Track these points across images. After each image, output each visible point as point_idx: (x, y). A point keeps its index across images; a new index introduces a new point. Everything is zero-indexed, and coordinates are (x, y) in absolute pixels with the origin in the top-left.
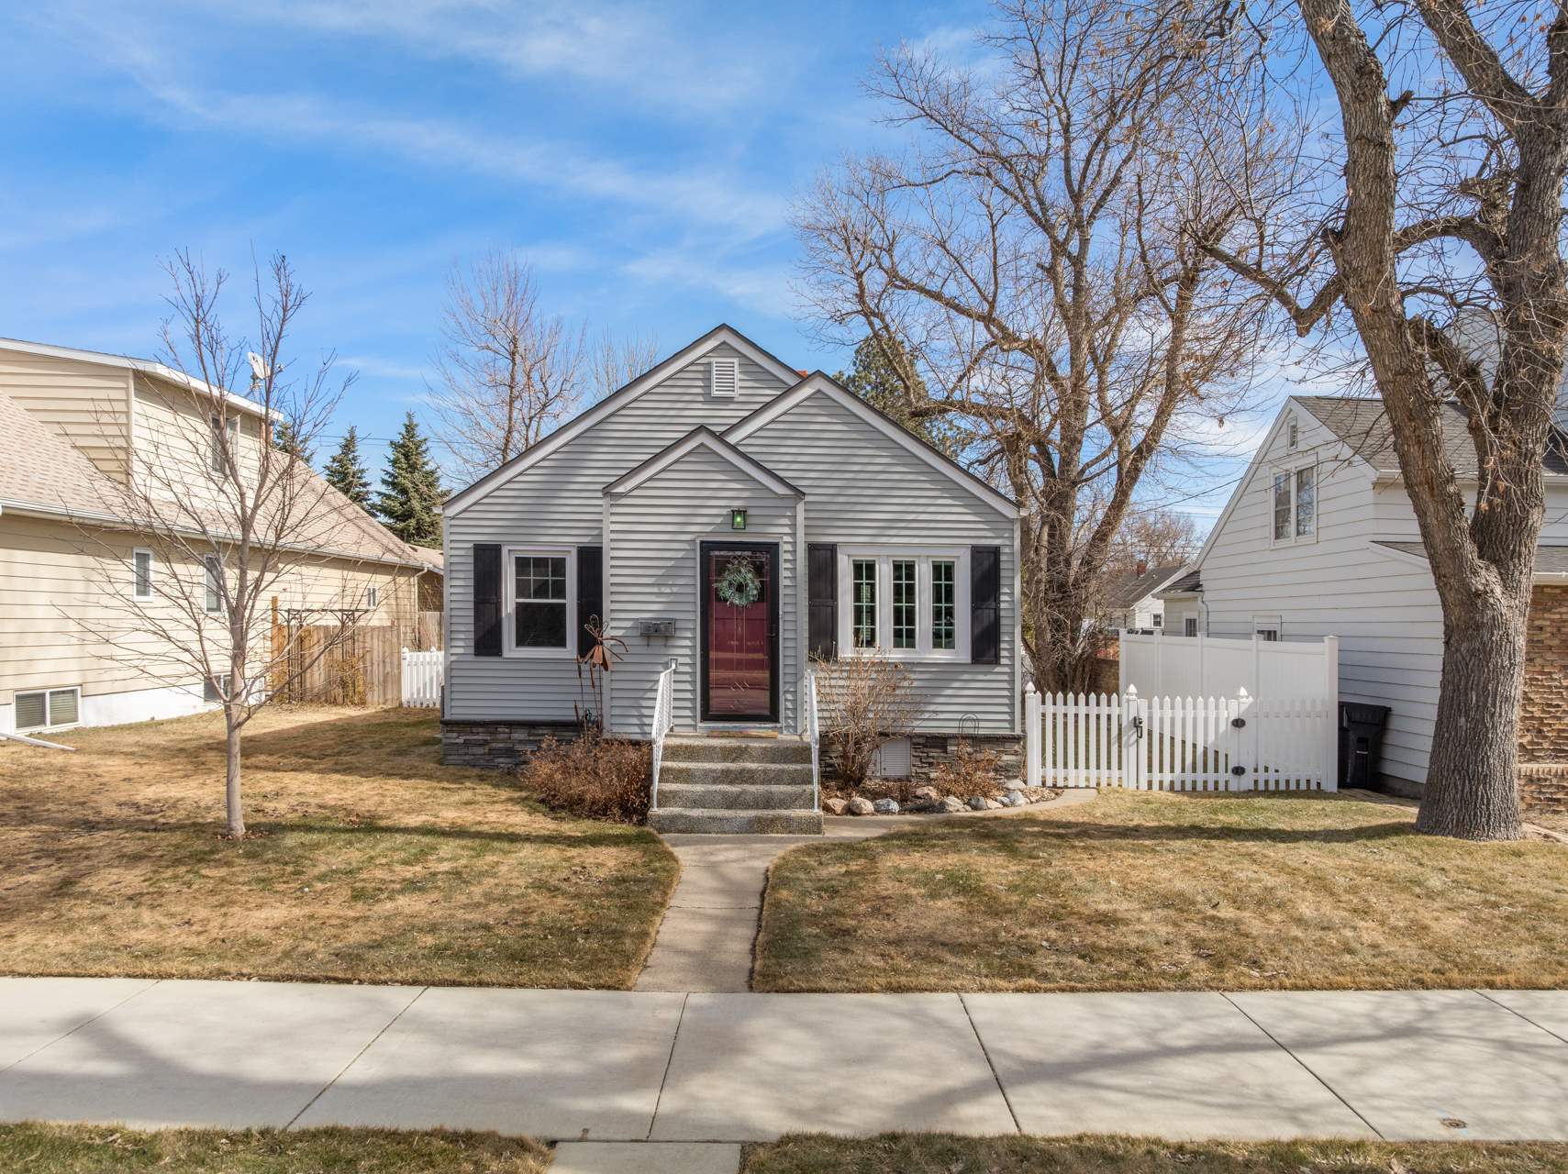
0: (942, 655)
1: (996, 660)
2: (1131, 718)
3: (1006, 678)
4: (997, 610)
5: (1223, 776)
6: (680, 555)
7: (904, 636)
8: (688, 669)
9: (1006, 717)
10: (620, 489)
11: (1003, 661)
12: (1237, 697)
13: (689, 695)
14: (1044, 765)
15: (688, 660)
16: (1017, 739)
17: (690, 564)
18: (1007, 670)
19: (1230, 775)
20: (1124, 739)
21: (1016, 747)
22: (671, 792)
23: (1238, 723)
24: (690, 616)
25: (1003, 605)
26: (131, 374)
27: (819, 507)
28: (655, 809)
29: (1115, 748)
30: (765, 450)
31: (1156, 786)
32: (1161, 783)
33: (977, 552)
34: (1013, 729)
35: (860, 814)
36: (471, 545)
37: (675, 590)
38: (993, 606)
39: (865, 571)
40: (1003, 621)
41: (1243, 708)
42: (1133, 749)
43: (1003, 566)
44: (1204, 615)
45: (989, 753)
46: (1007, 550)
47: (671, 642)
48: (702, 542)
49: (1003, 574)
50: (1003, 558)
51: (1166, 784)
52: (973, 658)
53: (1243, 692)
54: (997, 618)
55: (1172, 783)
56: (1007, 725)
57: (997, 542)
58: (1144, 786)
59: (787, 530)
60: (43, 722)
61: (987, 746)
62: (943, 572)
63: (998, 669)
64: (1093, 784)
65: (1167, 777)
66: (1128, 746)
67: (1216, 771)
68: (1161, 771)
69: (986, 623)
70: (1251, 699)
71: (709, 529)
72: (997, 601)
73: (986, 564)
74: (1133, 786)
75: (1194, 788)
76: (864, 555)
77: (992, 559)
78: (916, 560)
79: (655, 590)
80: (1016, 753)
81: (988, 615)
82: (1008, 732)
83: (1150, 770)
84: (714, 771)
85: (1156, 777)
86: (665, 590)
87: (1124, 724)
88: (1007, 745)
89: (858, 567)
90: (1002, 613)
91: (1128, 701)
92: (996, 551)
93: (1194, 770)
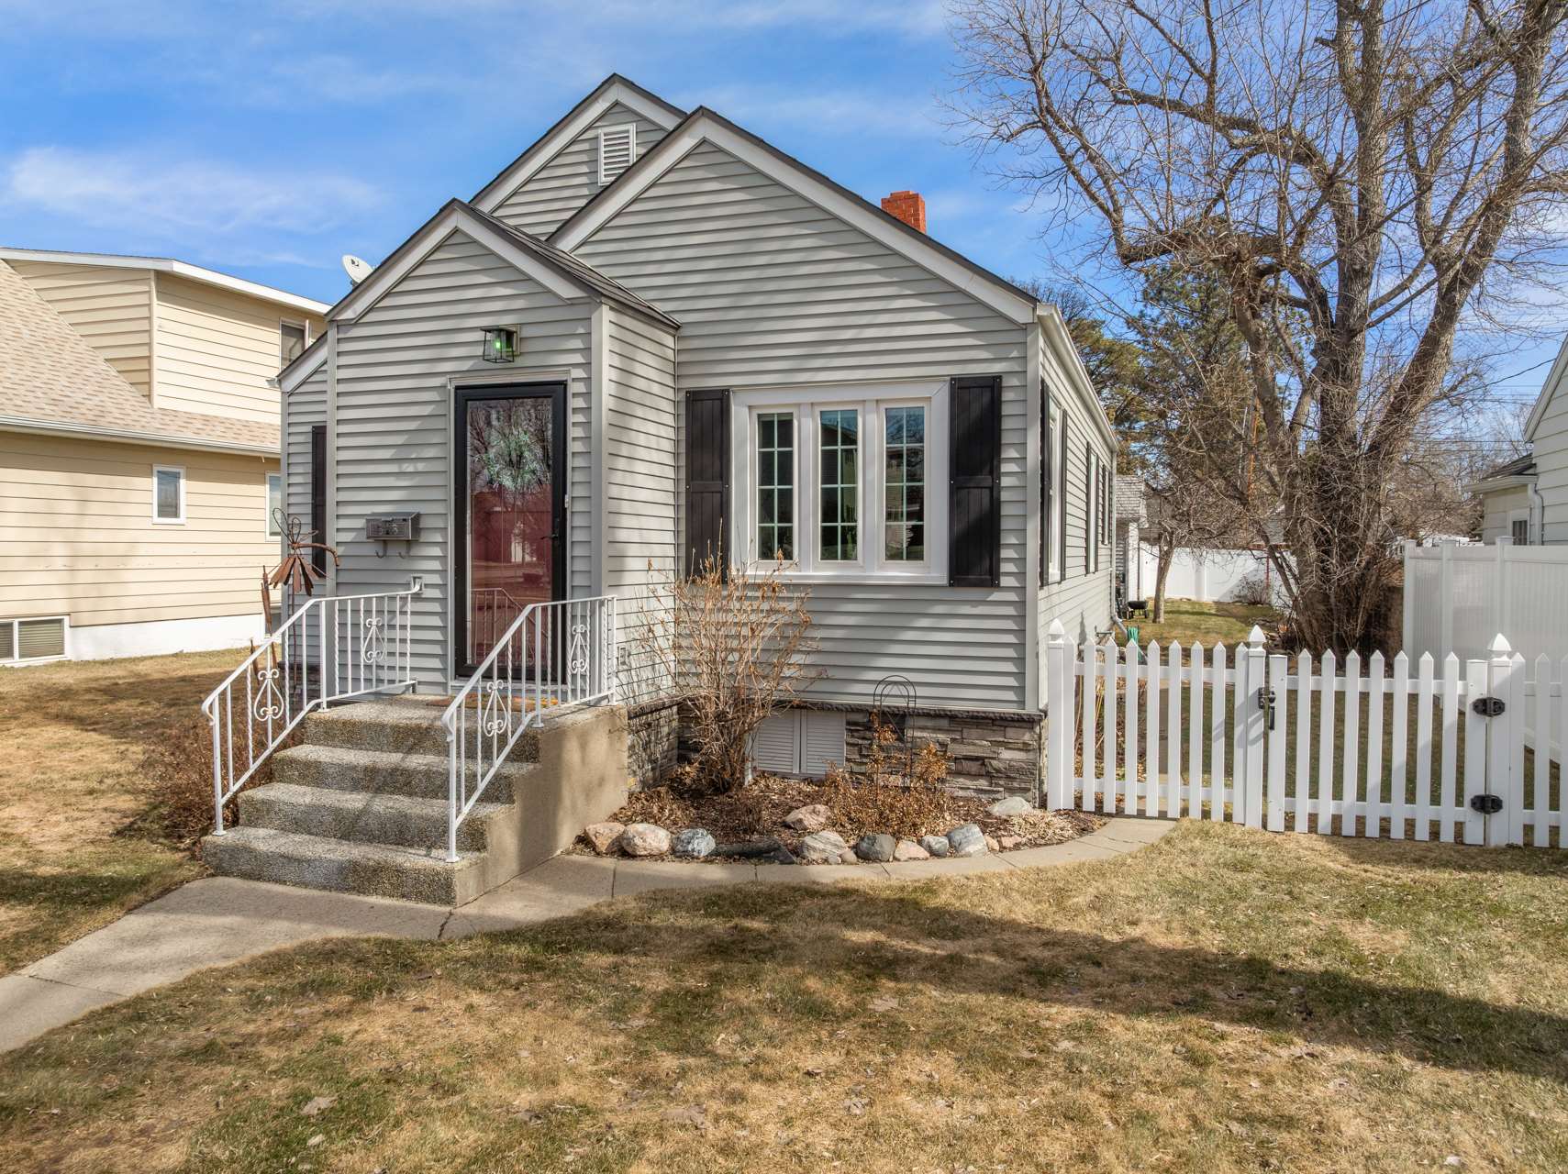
0: (902, 572)
1: (991, 579)
2: (1253, 690)
3: (1011, 611)
4: (994, 490)
5: (1449, 813)
6: (427, 410)
7: (837, 540)
8: (436, 593)
9: (1011, 682)
10: (349, 314)
11: (1005, 581)
12: (1487, 655)
13: (437, 635)
14: (1079, 771)
15: (436, 579)
16: (1030, 722)
17: (439, 424)
18: (1013, 597)
19: (1467, 813)
20: (1238, 730)
21: (1027, 737)
22: (263, 802)
23: (1489, 707)
24: (439, 508)
25: (1005, 481)
26: (152, 275)
27: (706, 330)
28: (221, 831)
29: (1218, 747)
30: (625, 246)
31: (1302, 824)
32: (1313, 819)
33: (962, 389)
34: (1022, 703)
35: (633, 856)
36: (309, 428)
37: (421, 466)
38: (988, 482)
39: (776, 430)
40: (1006, 510)
41: (1500, 676)
42: (1256, 751)
43: (1006, 410)
44: (1537, 512)
45: (979, 744)
46: (1015, 381)
47: (416, 551)
48: (457, 388)
49: (1007, 424)
50: (1007, 396)
51: (1324, 823)
52: (951, 577)
53: (1501, 642)
54: (995, 504)
55: (1337, 819)
56: (1011, 696)
57: (996, 368)
58: (1277, 822)
59: (578, 359)
60: (9, 654)
61: (974, 732)
62: (905, 428)
63: (996, 596)
64: (1174, 811)
65: (1327, 808)
66: (1247, 743)
67: (1435, 800)
68: (1314, 794)
69: (973, 515)
70: (1519, 658)
71: (466, 365)
72: (995, 473)
73: (975, 410)
74: (1254, 822)
75: (1360, 833)
76: (775, 404)
77: (986, 398)
78: (859, 408)
79: (393, 468)
80: (1025, 748)
81: (978, 500)
82: (1011, 710)
83: (1290, 792)
84: (354, 768)
85: (1303, 805)
86: (409, 468)
87: (1239, 699)
88: (1011, 732)
89: (766, 425)
90: (1004, 496)
91: (1247, 657)
92: (992, 386)
93: (1386, 796)
